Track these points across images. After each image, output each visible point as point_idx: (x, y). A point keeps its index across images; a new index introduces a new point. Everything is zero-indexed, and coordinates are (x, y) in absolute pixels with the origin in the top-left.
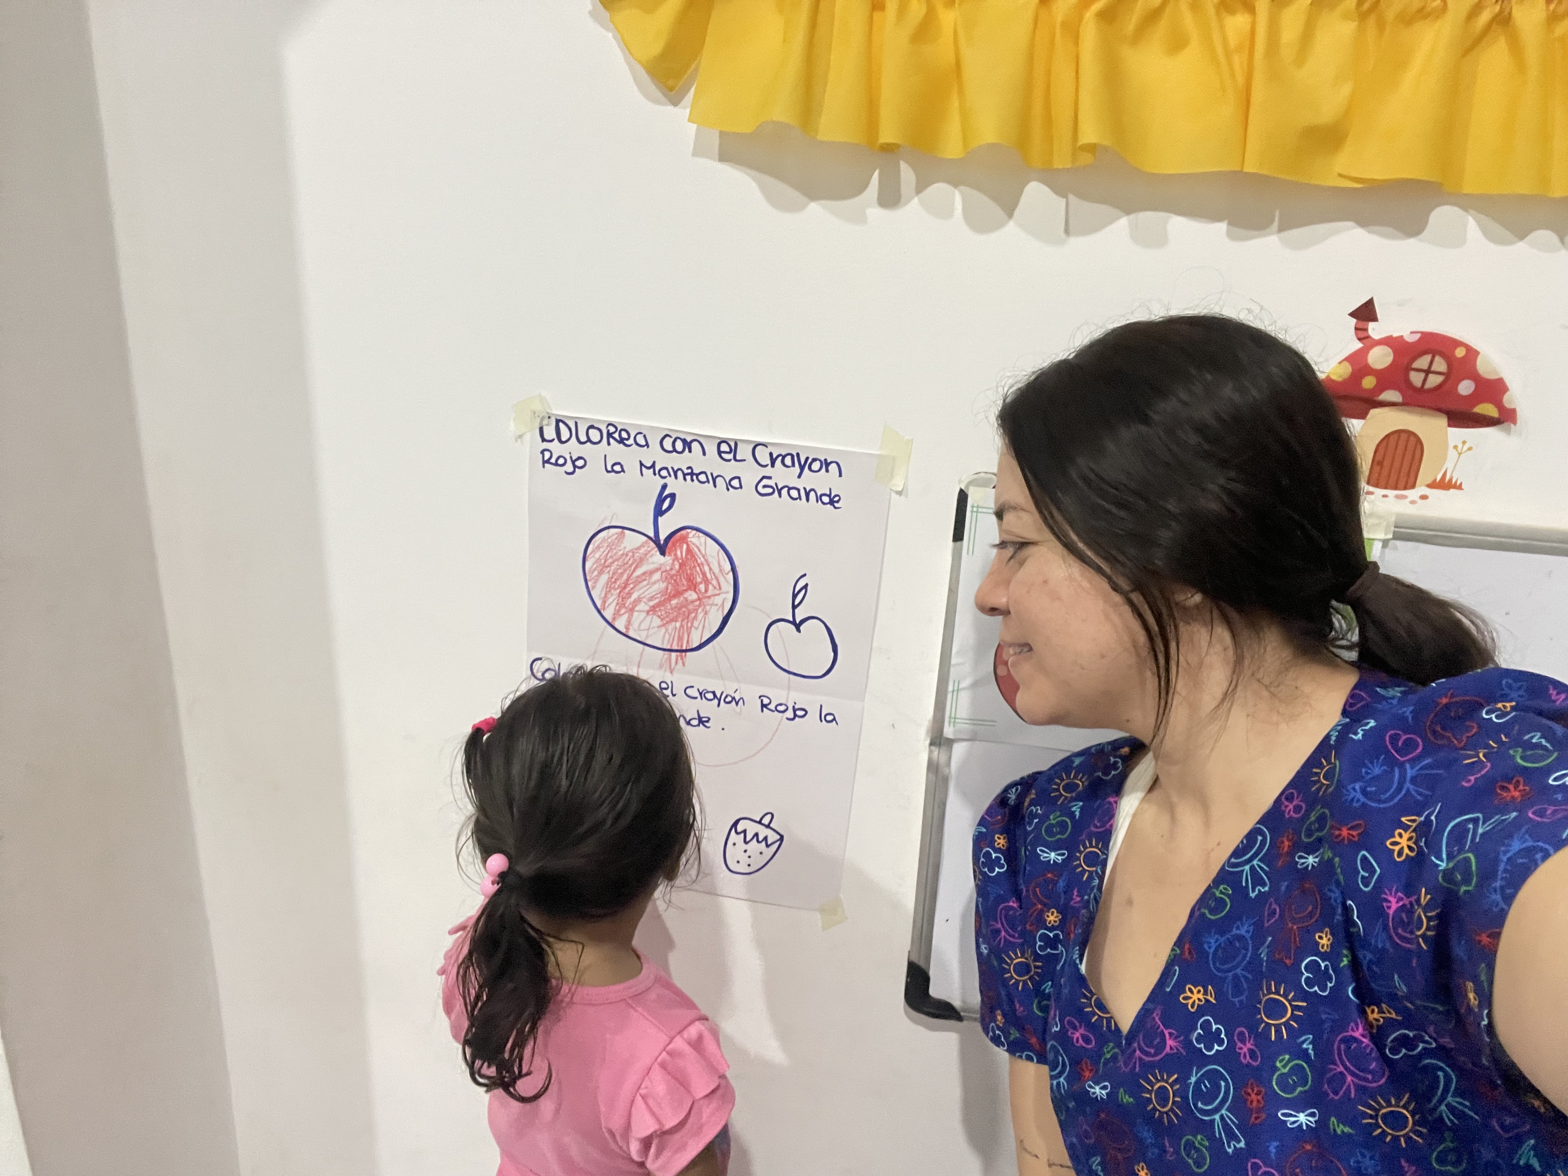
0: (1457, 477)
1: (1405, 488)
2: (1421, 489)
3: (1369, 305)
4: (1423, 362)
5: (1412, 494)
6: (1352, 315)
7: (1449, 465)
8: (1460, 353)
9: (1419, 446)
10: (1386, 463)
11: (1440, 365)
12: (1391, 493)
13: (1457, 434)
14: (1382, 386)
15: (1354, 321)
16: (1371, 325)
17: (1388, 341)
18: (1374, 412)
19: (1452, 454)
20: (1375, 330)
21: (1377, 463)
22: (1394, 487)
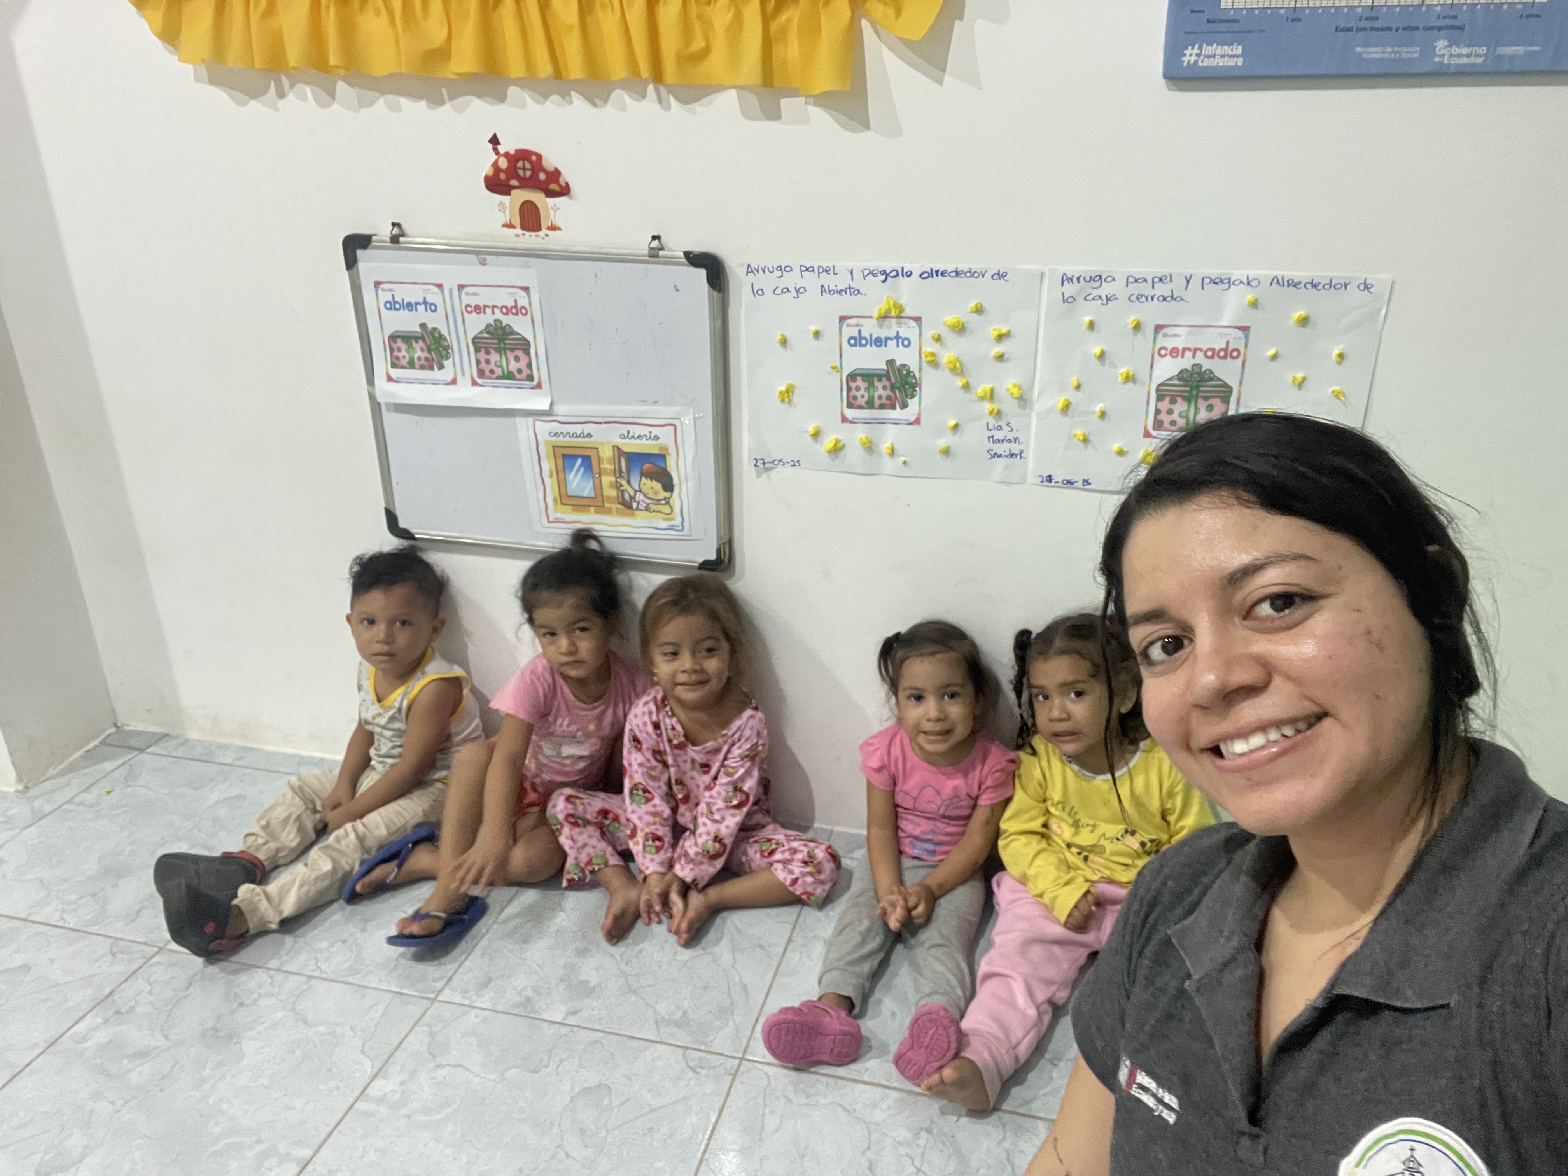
0: (558, 223)
1: (538, 231)
2: (544, 231)
3: (495, 136)
4: (520, 164)
5: (542, 233)
6: (490, 141)
7: (552, 217)
8: (534, 158)
9: (537, 209)
10: (526, 219)
11: (528, 166)
12: (533, 234)
13: (551, 201)
14: (509, 178)
15: (490, 146)
16: (499, 147)
17: (505, 155)
18: (513, 192)
19: (552, 212)
20: (502, 149)
21: (522, 218)
22: (533, 231)
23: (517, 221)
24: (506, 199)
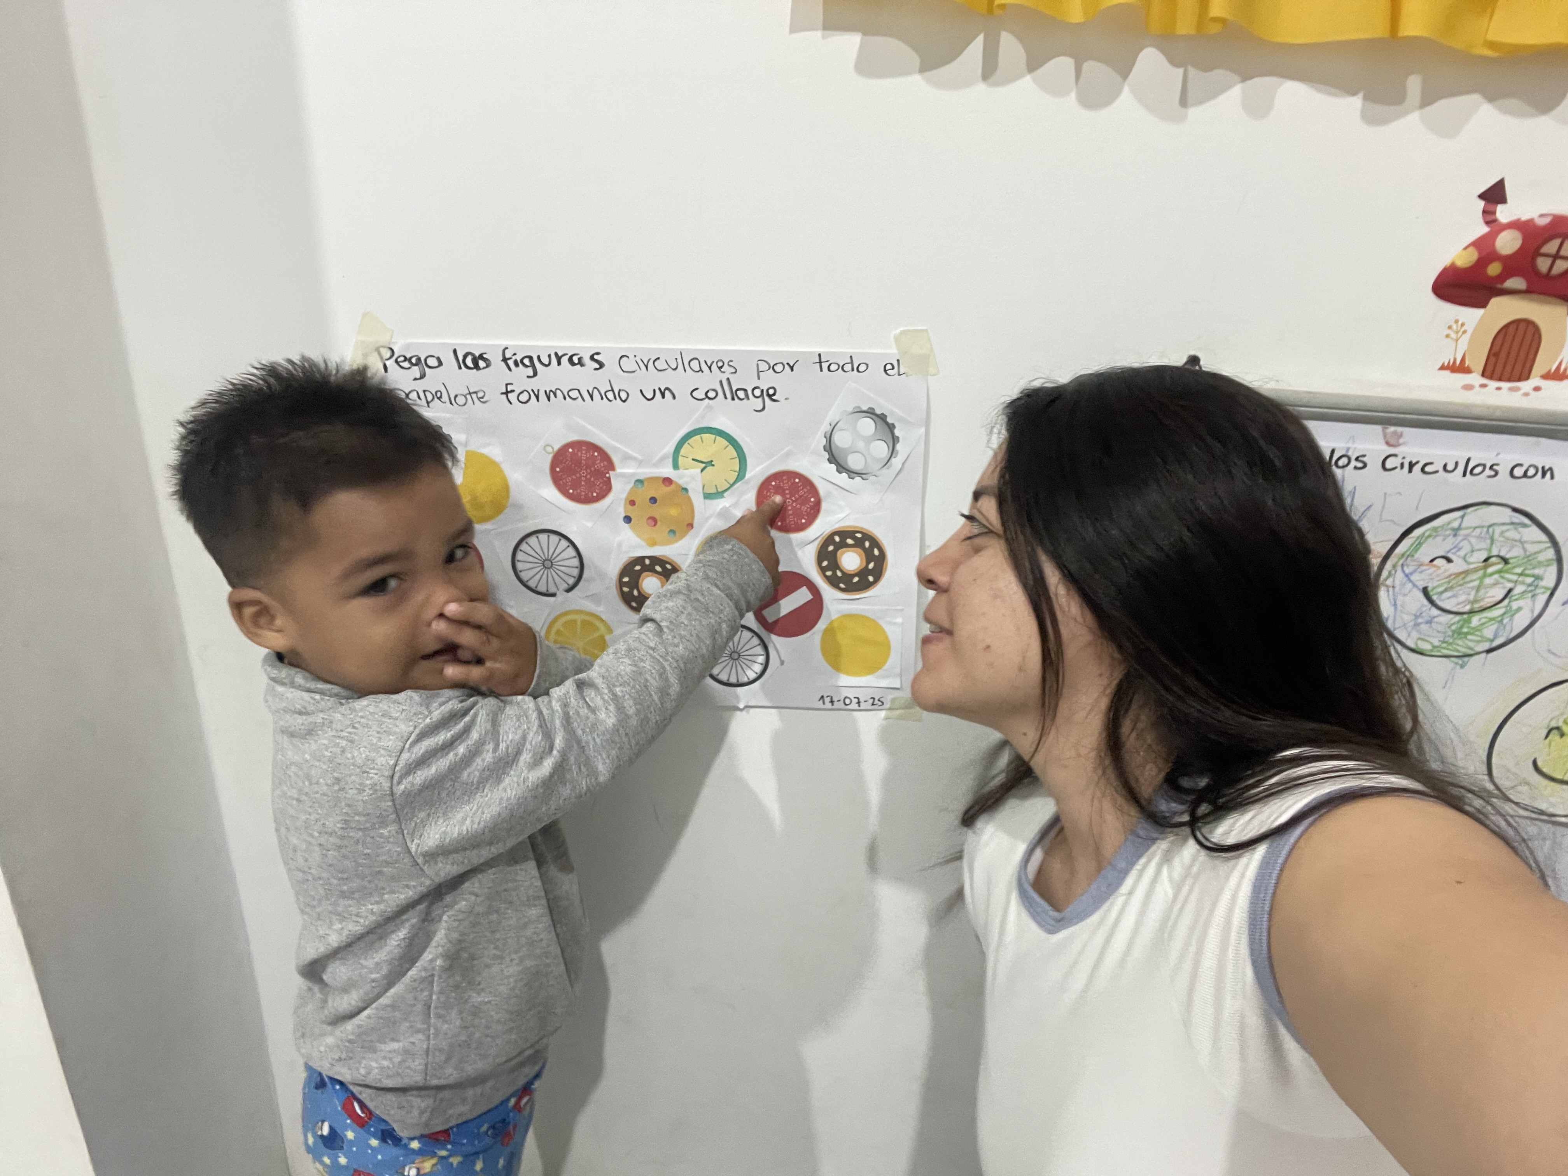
1: (1519, 380)
3: (1500, 186)
4: (1551, 247)
5: (1526, 386)
6: (1482, 196)
7: (1563, 355)
9: (1537, 336)
10: (1503, 355)
12: (1505, 385)
14: (1508, 272)
15: (1482, 203)
16: (1500, 208)
17: (1516, 225)
18: (1496, 301)
20: (1503, 214)
21: (1493, 354)
22: (1509, 380)
23: (1478, 362)
24: (1471, 316)
